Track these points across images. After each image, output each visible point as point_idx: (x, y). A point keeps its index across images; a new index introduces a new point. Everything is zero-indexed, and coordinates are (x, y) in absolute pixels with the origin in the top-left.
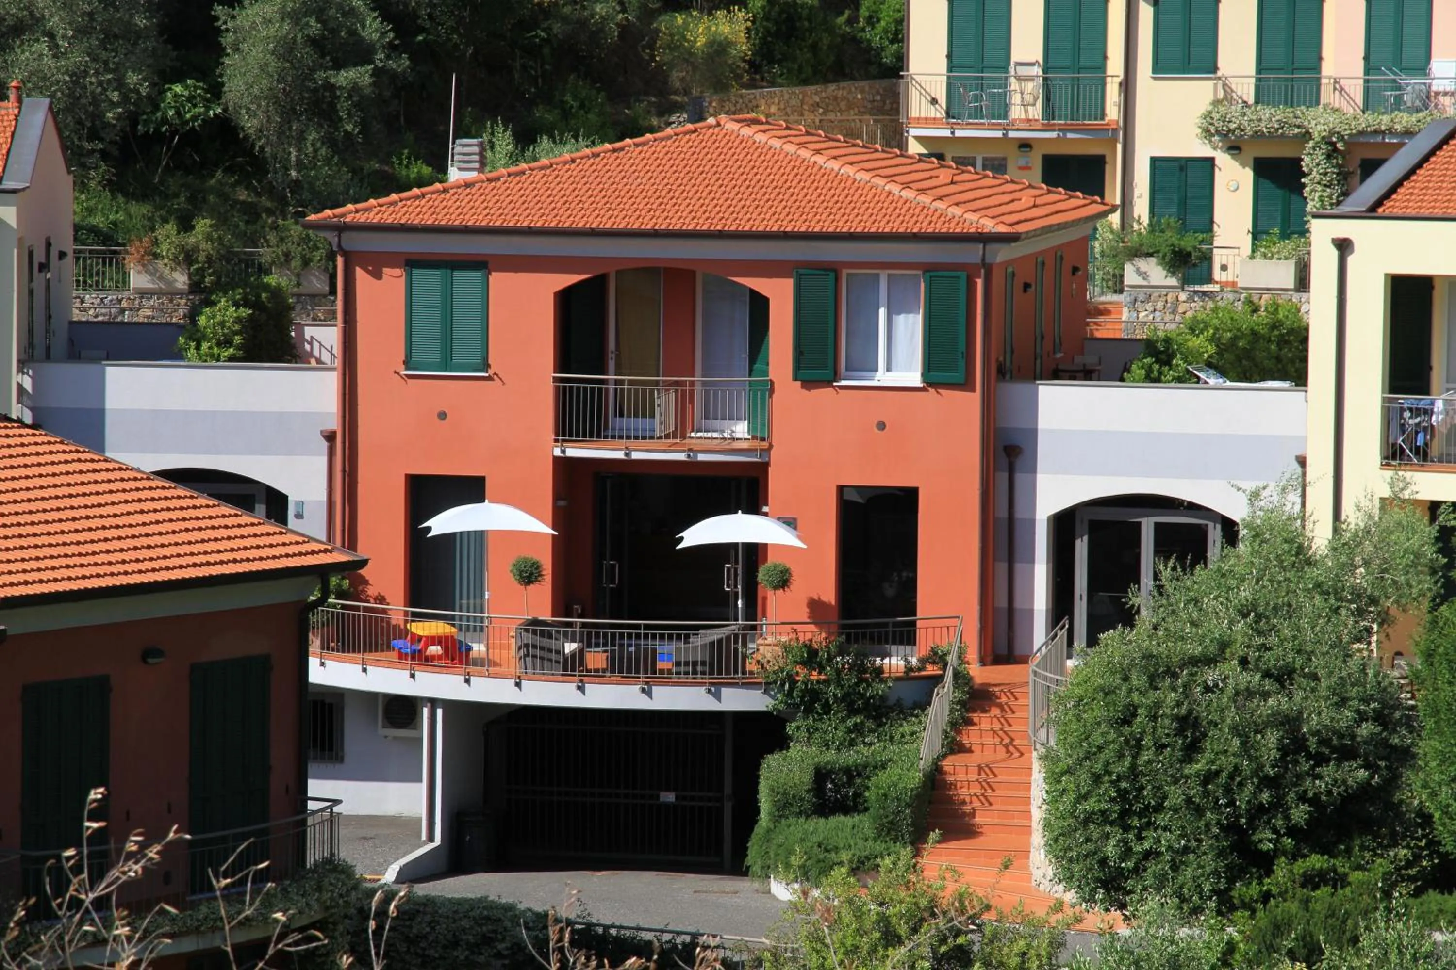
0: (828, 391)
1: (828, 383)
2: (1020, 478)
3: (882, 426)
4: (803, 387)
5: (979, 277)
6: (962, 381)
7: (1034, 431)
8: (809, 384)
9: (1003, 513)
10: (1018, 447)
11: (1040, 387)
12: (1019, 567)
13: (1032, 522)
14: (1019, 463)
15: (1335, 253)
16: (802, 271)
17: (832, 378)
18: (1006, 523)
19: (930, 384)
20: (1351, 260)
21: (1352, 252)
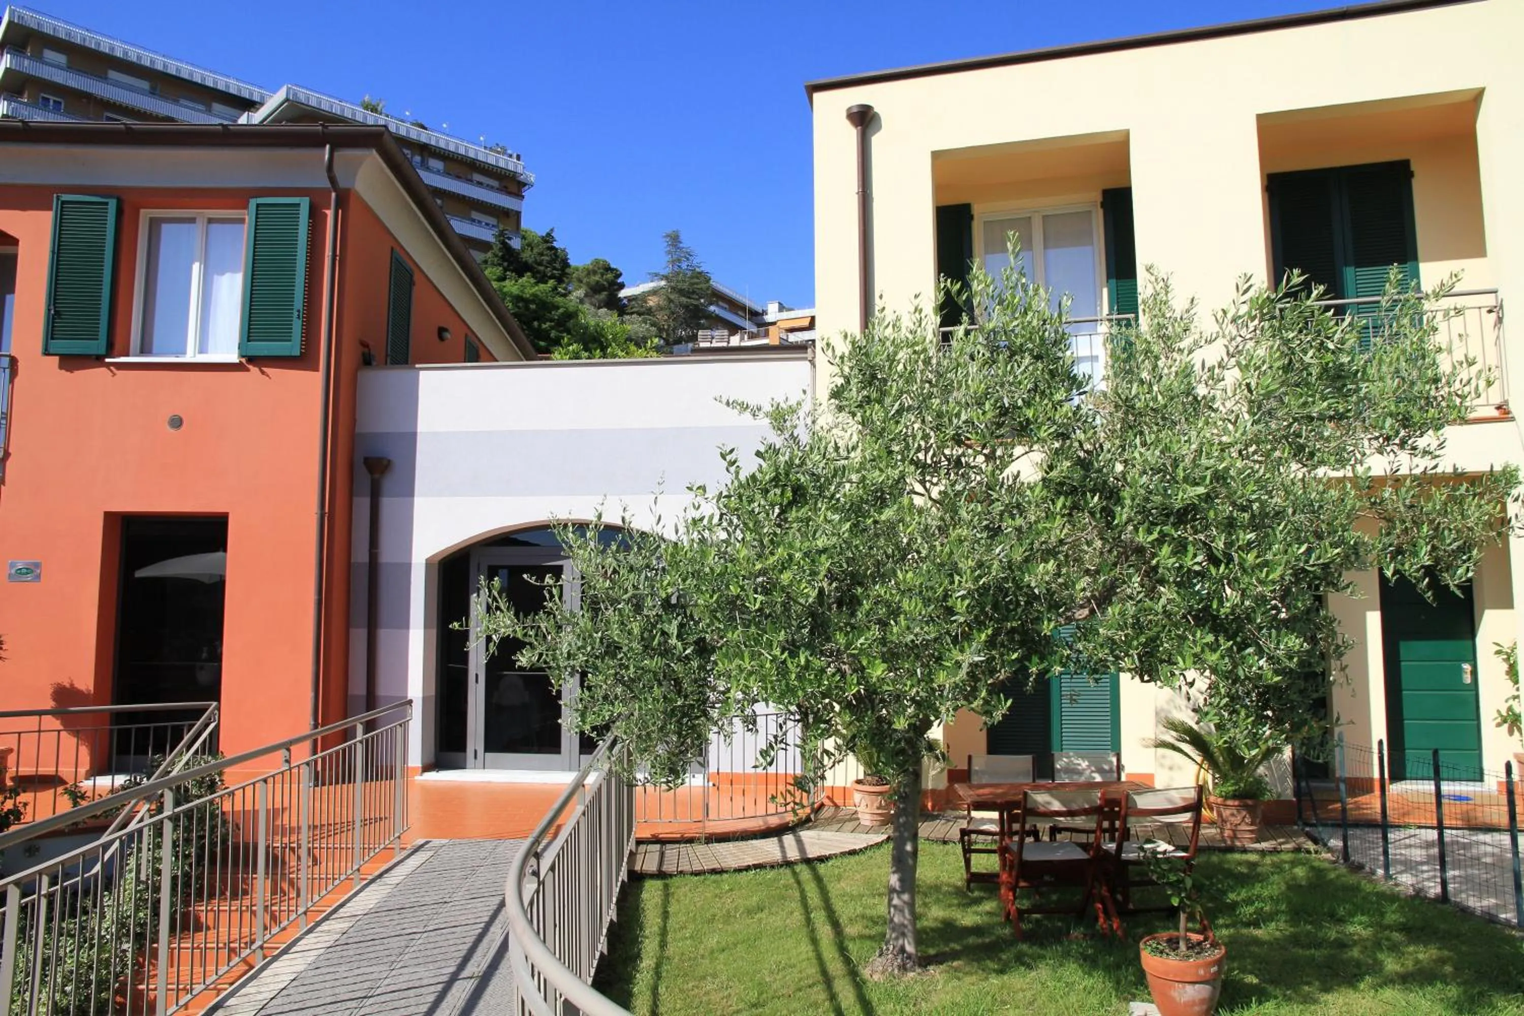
0: (100, 373)
1: (97, 360)
2: (388, 504)
3: (177, 422)
4: (61, 367)
5: (329, 208)
6: (297, 352)
7: (412, 437)
8: (70, 362)
9: (361, 555)
10: (389, 461)
11: (422, 373)
12: (384, 635)
13: (406, 568)
14: (388, 483)
15: (852, 133)
16: (66, 197)
17: (102, 351)
18: (366, 570)
19: (252, 360)
20: (876, 141)
21: (879, 128)
